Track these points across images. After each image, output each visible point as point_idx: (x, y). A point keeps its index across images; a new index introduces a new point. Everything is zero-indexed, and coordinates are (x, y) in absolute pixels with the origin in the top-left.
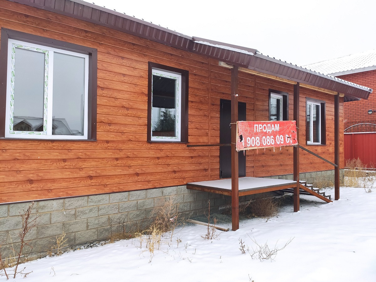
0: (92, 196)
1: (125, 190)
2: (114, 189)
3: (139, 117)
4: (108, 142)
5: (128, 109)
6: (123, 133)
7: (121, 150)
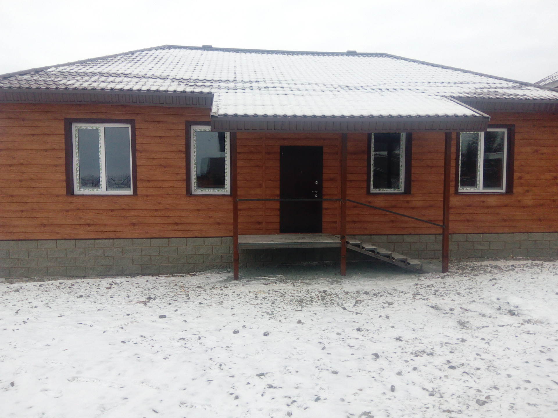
0: (135, 239)
1: (165, 236)
2: (155, 235)
3: (177, 174)
4: (147, 196)
5: (165, 167)
6: (161, 188)
7: (159, 203)
